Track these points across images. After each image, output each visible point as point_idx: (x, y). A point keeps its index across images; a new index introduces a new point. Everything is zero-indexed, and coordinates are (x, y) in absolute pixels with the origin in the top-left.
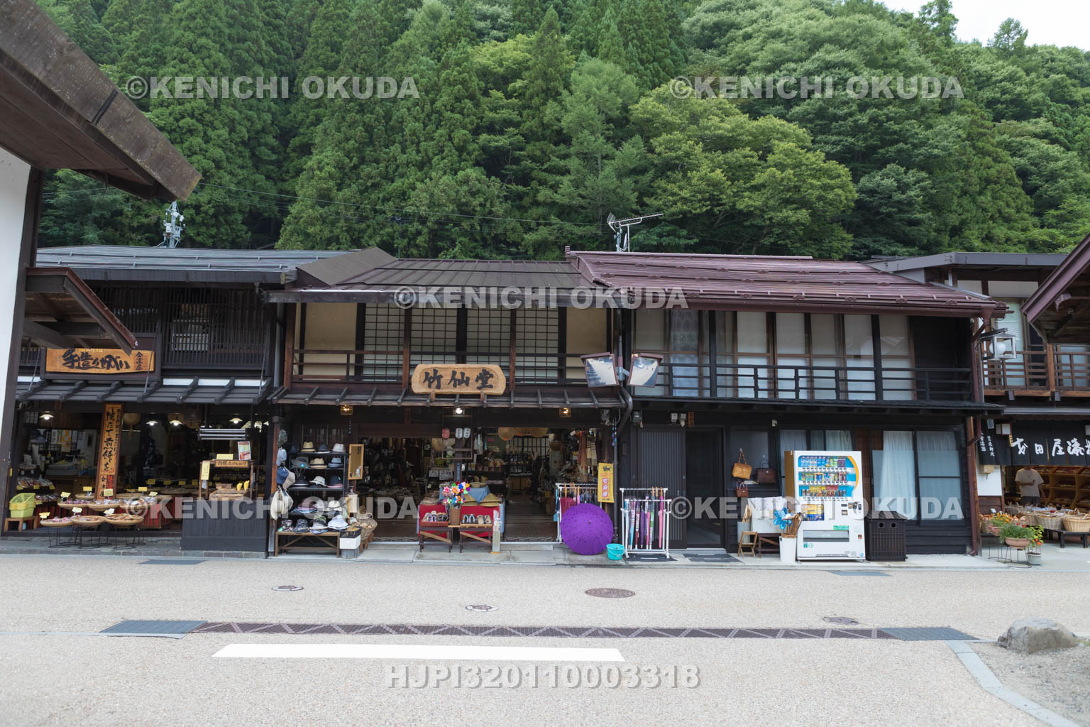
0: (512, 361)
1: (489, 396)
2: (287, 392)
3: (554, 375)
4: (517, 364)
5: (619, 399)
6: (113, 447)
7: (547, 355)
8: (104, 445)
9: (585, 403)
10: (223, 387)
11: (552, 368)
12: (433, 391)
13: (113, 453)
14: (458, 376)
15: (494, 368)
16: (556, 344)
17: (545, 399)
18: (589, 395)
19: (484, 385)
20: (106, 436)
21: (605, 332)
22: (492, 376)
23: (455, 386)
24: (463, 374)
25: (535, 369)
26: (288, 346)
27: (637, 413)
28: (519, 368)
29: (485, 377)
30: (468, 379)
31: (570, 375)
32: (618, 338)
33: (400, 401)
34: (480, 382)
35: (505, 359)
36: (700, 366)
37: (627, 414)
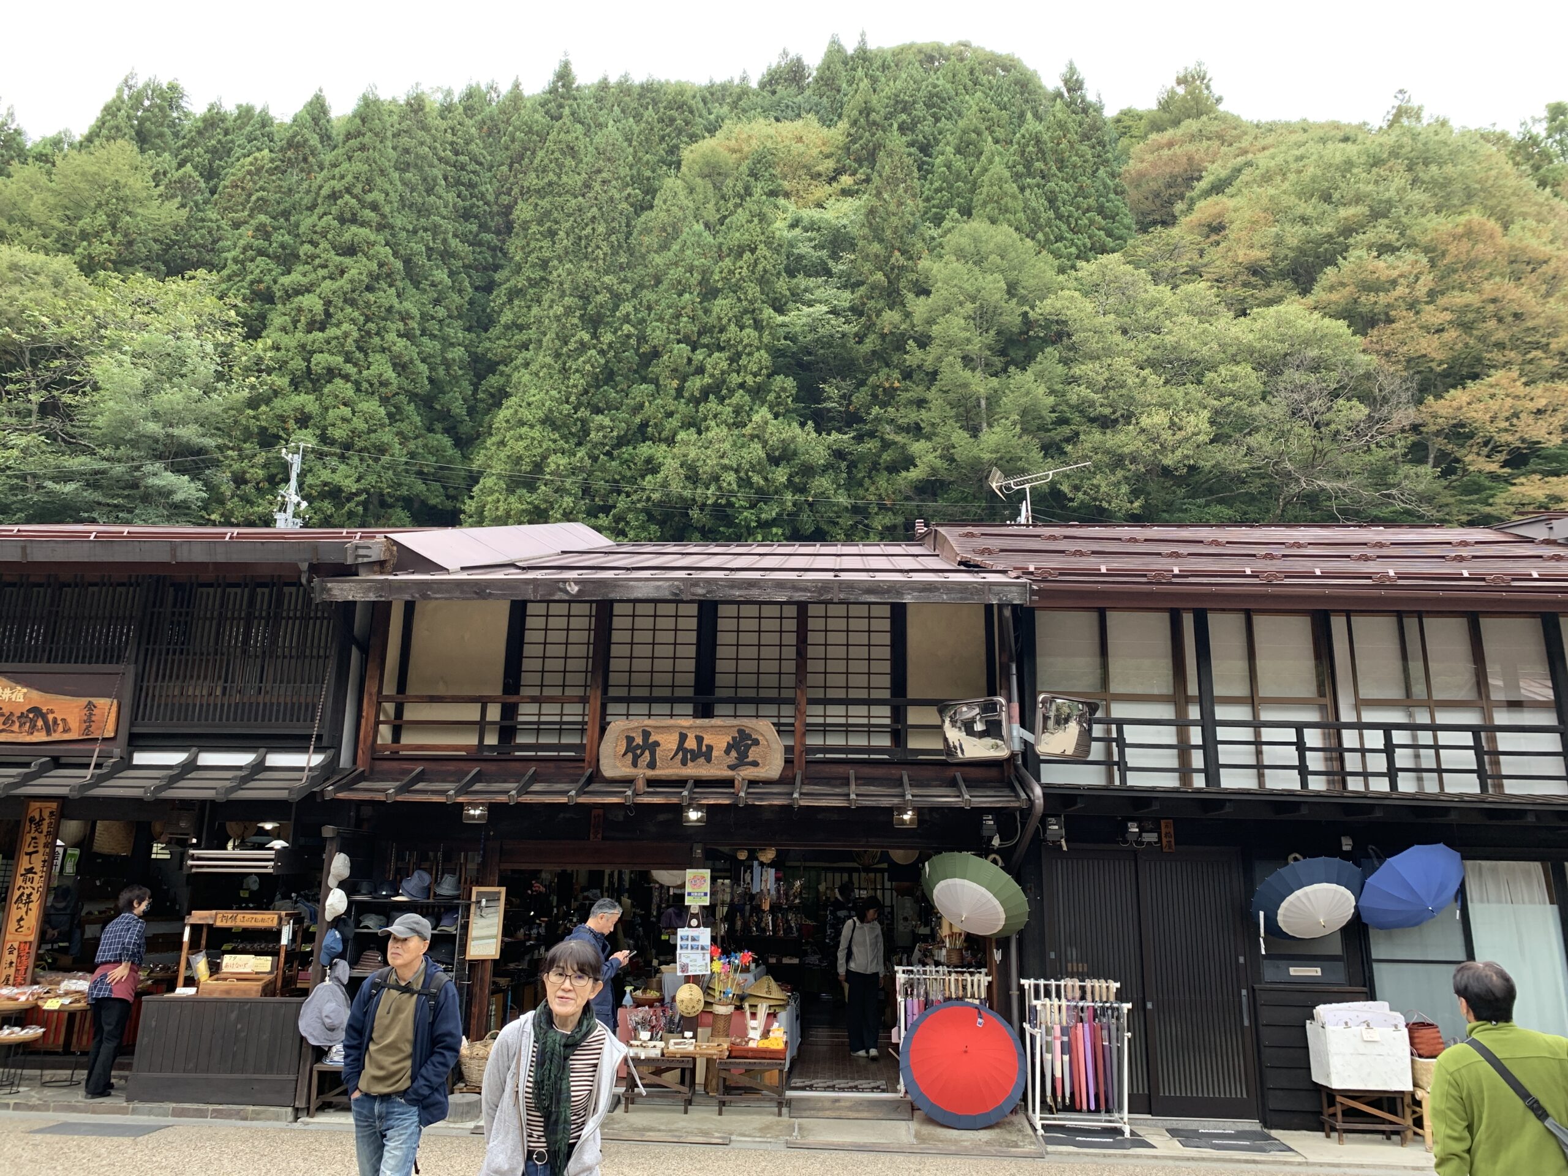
0: (800, 713)
1: (752, 783)
2: (362, 777)
3: (885, 741)
4: (810, 720)
5: (1013, 789)
6: (35, 885)
7: (869, 702)
8: (19, 881)
9: (946, 798)
10: (239, 768)
11: (877, 729)
12: (642, 772)
13: (35, 897)
14: (691, 744)
15: (763, 728)
16: (886, 681)
17: (864, 789)
18: (953, 783)
19: (742, 761)
20: (24, 863)
21: (983, 658)
22: (756, 742)
23: (684, 763)
24: (699, 739)
25: (847, 729)
26: (371, 687)
27: (1053, 820)
28: (811, 729)
29: (742, 744)
30: (710, 748)
31: (914, 743)
32: (1009, 668)
33: (573, 793)
34: (734, 754)
35: (787, 710)
36: (1181, 724)
37: (1033, 823)
